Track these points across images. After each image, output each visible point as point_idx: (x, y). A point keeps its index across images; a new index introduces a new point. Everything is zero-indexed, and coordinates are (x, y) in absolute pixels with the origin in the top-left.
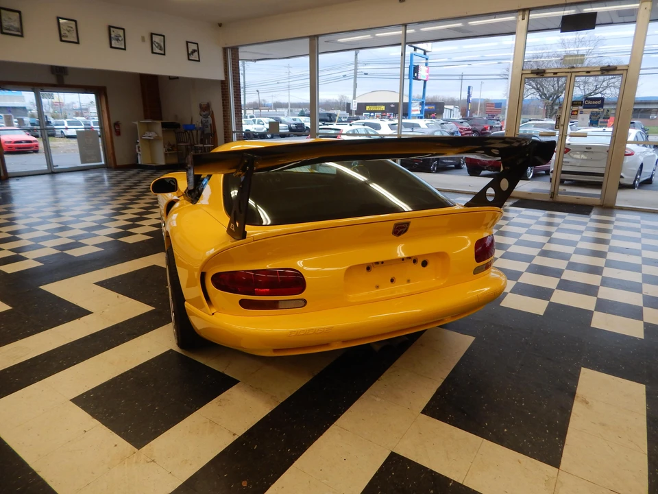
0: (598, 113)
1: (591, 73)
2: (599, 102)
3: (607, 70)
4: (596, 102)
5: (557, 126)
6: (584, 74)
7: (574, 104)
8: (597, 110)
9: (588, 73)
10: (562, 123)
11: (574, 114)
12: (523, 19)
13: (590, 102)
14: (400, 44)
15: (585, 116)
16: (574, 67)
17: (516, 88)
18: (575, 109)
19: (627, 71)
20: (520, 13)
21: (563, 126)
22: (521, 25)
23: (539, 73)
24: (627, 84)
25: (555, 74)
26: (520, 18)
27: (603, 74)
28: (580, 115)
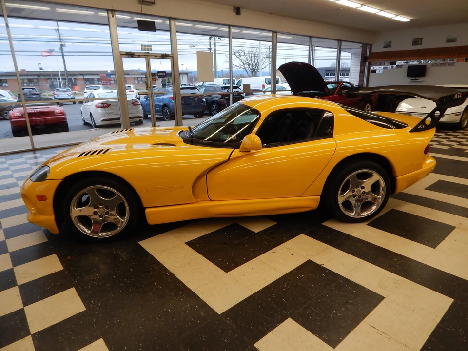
0: (165, 80)
1: (157, 57)
2: (164, 74)
3: (164, 56)
4: (163, 74)
5: (147, 88)
6: (154, 57)
7: (154, 74)
8: (164, 78)
9: (156, 56)
10: (149, 86)
11: (154, 81)
12: (113, 17)
13: (160, 74)
15: (160, 82)
16: (148, 53)
17: (118, 64)
18: (154, 77)
19: (172, 57)
20: (110, 12)
21: (150, 88)
22: (112, 20)
23: (131, 55)
24: (174, 64)
25: (139, 56)
26: (110, 15)
27: (162, 58)
28: (157, 81)
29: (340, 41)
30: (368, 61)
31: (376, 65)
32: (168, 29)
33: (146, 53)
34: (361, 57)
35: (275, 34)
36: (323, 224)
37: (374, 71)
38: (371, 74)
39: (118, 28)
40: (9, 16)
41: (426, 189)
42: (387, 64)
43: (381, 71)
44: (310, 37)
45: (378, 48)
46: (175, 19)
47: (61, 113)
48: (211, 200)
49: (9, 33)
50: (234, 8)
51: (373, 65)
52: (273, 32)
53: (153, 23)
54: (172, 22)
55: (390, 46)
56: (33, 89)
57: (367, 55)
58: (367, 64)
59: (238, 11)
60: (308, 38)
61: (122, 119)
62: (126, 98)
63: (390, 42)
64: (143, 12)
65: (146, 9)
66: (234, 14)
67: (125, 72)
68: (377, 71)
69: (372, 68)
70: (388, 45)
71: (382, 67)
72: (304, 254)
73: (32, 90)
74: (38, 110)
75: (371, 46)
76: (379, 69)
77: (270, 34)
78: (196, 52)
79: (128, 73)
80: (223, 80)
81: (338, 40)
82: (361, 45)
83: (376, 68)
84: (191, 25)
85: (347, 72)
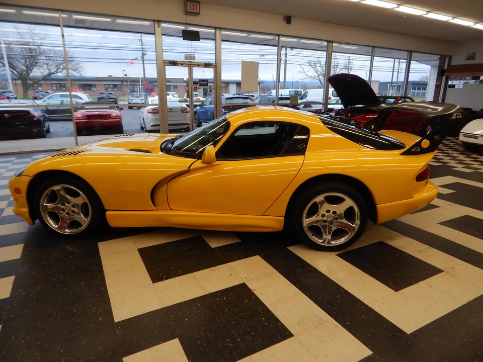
0: (207, 89)
2: (206, 83)
3: (207, 65)
4: (205, 83)
5: (188, 96)
6: (197, 66)
7: (196, 83)
8: (205, 87)
9: (199, 65)
10: (190, 94)
11: (195, 89)
12: (159, 27)
13: (202, 83)
14: (59, 26)
15: (200, 91)
16: (191, 62)
17: (161, 72)
18: (195, 86)
19: (216, 66)
20: (156, 22)
21: (191, 96)
22: (158, 30)
23: (174, 63)
24: (217, 73)
25: (182, 65)
26: (157, 25)
27: (205, 67)
28: (198, 90)
29: (411, 52)
30: (446, 74)
31: (456, 79)
32: (214, 38)
33: (189, 62)
34: (439, 70)
35: (331, 44)
36: (289, 248)
37: (453, 86)
38: (449, 90)
39: (163, 37)
40: (65, 26)
41: (440, 223)
42: (469, 78)
43: (461, 87)
44: (373, 47)
45: (459, 60)
46: (220, 28)
47: (117, 116)
48: (171, 209)
49: (64, 41)
50: (285, 17)
51: (451, 80)
52: (328, 41)
53: (198, 33)
54: (218, 32)
55: (473, 58)
56: (110, 93)
57: (446, 67)
58: (444, 78)
59: (288, 20)
60: (371, 48)
61: (161, 125)
62: (167, 104)
63: (474, 54)
64: (187, 22)
65: (191, 19)
66: (284, 23)
67: (167, 80)
68: (456, 87)
69: (450, 83)
70: (472, 57)
71: (462, 82)
72: (244, 276)
73: (109, 95)
74: (97, 113)
75: (450, 58)
76: (458, 84)
77: (325, 43)
78: (241, 63)
79: (170, 80)
80: (289, 91)
81: (408, 51)
82: (439, 57)
83: (455, 82)
84: (246, 35)
85: (424, 87)
